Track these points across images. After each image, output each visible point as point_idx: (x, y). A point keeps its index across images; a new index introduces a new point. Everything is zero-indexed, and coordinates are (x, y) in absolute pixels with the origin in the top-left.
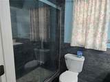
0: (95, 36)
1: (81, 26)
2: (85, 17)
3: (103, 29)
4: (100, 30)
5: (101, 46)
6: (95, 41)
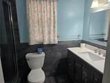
1: (36, 25)
2: (40, 16)
3: (54, 27)
4: (52, 28)
6: (49, 37)
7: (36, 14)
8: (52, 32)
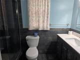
0: (43, 22)
1: (34, 15)
2: (37, 9)
3: (48, 17)
4: (46, 18)
5: (47, 27)
7: (34, 8)
8: (45, 21)
